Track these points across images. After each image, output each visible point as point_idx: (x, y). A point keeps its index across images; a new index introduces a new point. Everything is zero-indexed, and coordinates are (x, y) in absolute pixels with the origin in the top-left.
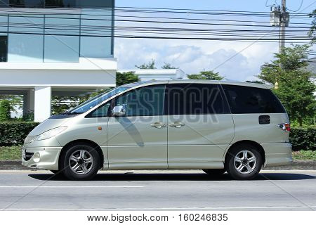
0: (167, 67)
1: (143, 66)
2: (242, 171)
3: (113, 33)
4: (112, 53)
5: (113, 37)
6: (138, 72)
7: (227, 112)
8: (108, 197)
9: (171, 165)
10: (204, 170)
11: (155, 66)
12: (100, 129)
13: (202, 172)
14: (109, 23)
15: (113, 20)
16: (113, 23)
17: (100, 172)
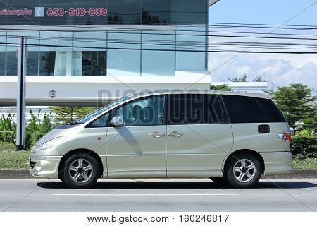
0: (259, 80)
1: (236, 79)
2: (243, 180)
3: (206, 48)
4: (206, 67)
5: (206, 51)
6: (231, 85)
7: (226, 122)
8: (203, 205)
9: (169, 174)
10: (211, 178)
11: (247, 79)
12: (100, 139)
13: (210, 180)
14: (203, 39)
15: (207, 36)
16: (207, 39)
17: (99, 180)
